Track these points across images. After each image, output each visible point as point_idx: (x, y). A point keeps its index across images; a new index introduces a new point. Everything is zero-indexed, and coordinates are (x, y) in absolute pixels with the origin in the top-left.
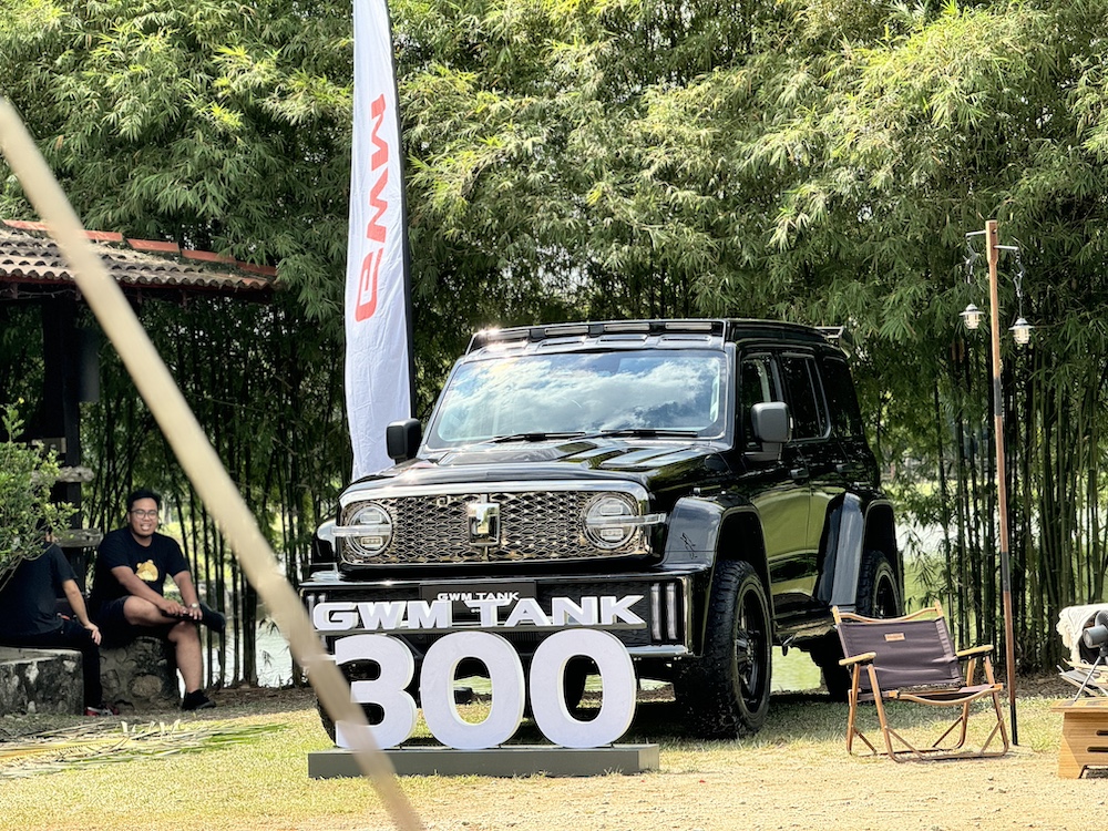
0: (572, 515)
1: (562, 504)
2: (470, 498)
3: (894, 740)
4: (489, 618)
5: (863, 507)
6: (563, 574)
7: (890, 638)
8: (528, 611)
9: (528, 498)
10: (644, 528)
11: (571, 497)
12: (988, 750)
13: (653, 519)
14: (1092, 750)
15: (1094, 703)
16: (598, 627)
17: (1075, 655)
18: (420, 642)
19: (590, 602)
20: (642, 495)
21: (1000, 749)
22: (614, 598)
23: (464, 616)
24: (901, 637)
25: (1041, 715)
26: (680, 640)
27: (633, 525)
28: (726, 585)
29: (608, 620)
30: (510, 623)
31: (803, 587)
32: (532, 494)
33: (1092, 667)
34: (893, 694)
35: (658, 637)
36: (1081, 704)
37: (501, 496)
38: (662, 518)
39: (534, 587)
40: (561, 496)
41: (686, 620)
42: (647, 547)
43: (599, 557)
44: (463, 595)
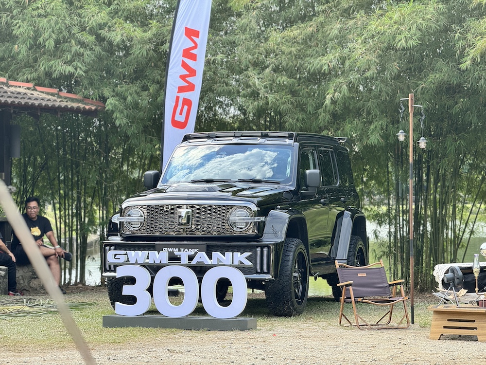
0: (223, 216)
1: (219, 211)
2: (179, 207)
3: (359, 320)
4: (185, 260)
5: (352, 217)
6: (218, 241)
7: (360, 275)
8: (202, 257)
9: (204, 208)
10: (255, 223)
11: (223, 208)
12: (401, 326)
13: (259, 219)
14: (445, 327)
15: (447, 307)
16: (232, 265)
17: (440, 285)
18: (154, 269)
19: (229, 254)
20: (255, 208)
21: (405, 325)
22: (240, 253)
23: (174, 259)
24: (365, 275)
25: (425, 311)
26: (268, 273)
27: (250, 221)
28: (289, 249)
29: (236, 263)
30: (194, 262)
31: (324, 251)
32: (206, 206)
33: (447, 291)
34: (360, 299)
35: (259, 271)
36: (441, 307)
37: (192, 207)
38: (263, 219)
39: (205, 247)
40: (219, 208)
41: (271, 263)
42: (256, 231)
43: (234, 235)
44: (174, 249)
